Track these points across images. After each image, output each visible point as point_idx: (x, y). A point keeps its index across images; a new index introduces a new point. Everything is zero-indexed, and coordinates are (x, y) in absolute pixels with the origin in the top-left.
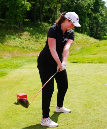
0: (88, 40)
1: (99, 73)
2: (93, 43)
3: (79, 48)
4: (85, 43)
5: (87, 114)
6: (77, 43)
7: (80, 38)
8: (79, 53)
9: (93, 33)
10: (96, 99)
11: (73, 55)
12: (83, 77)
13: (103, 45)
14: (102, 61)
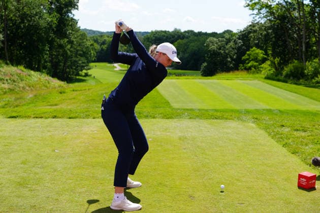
0: (49, 83)
1: (49, 134)
2: (55, 88)
3: (31, 96)
4: (43, 88)
5: (19, 197)
6: (30, 87)
7: (36, 79)
8: (30, 104)
9: (58, 71)
10: (37, 174)
11: (19, 107)
12: (22, 139)
13: (71, 91)
14: (57, 115)
